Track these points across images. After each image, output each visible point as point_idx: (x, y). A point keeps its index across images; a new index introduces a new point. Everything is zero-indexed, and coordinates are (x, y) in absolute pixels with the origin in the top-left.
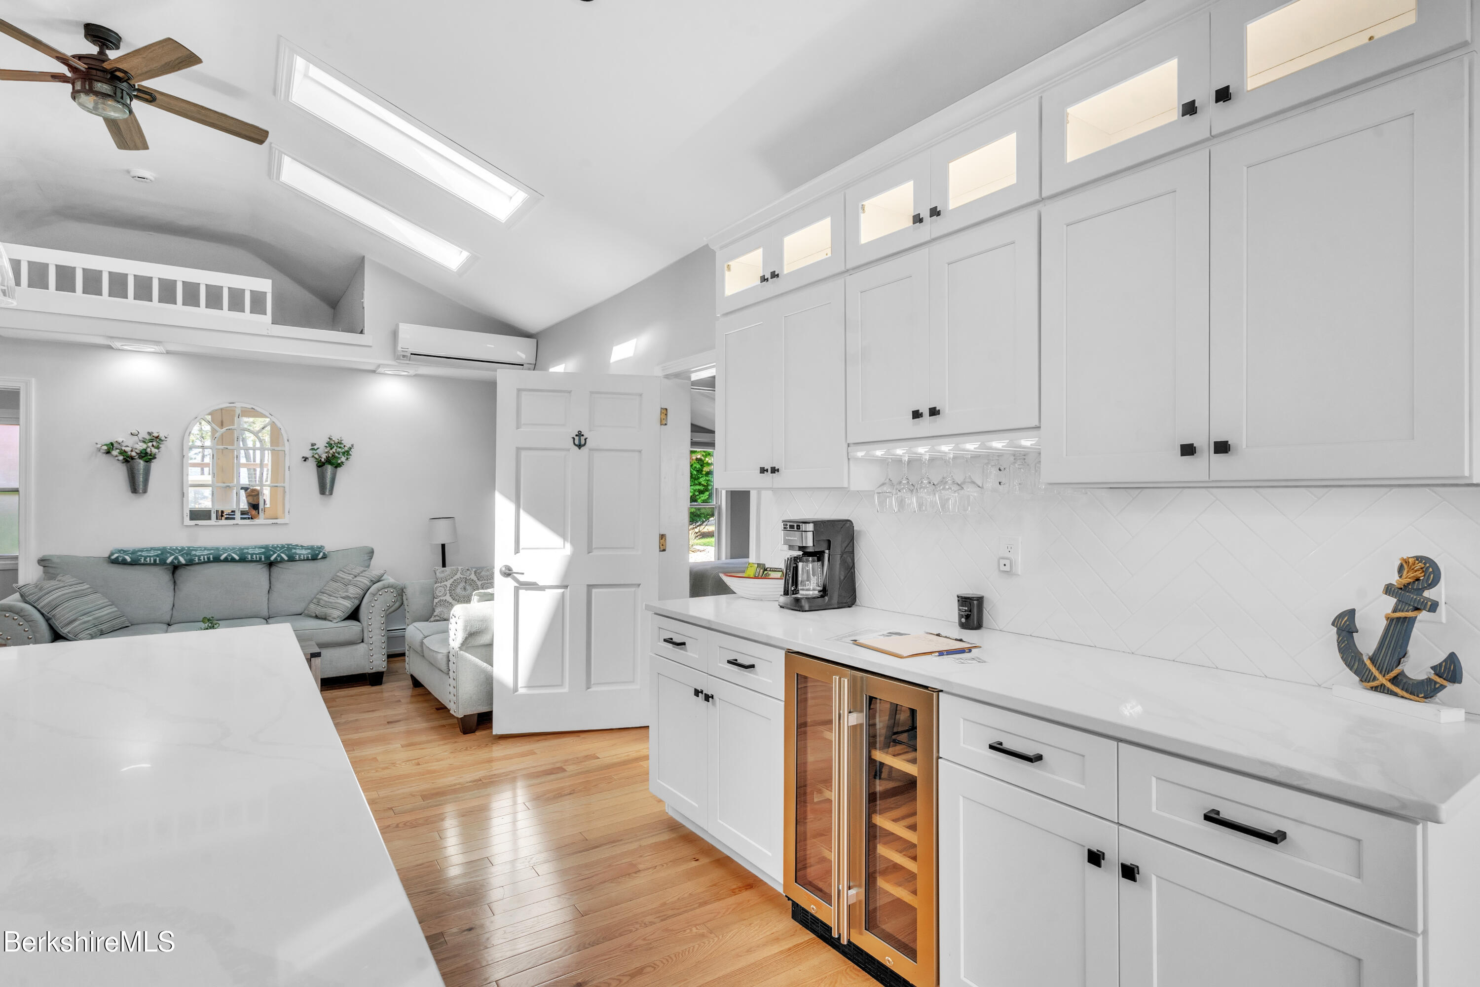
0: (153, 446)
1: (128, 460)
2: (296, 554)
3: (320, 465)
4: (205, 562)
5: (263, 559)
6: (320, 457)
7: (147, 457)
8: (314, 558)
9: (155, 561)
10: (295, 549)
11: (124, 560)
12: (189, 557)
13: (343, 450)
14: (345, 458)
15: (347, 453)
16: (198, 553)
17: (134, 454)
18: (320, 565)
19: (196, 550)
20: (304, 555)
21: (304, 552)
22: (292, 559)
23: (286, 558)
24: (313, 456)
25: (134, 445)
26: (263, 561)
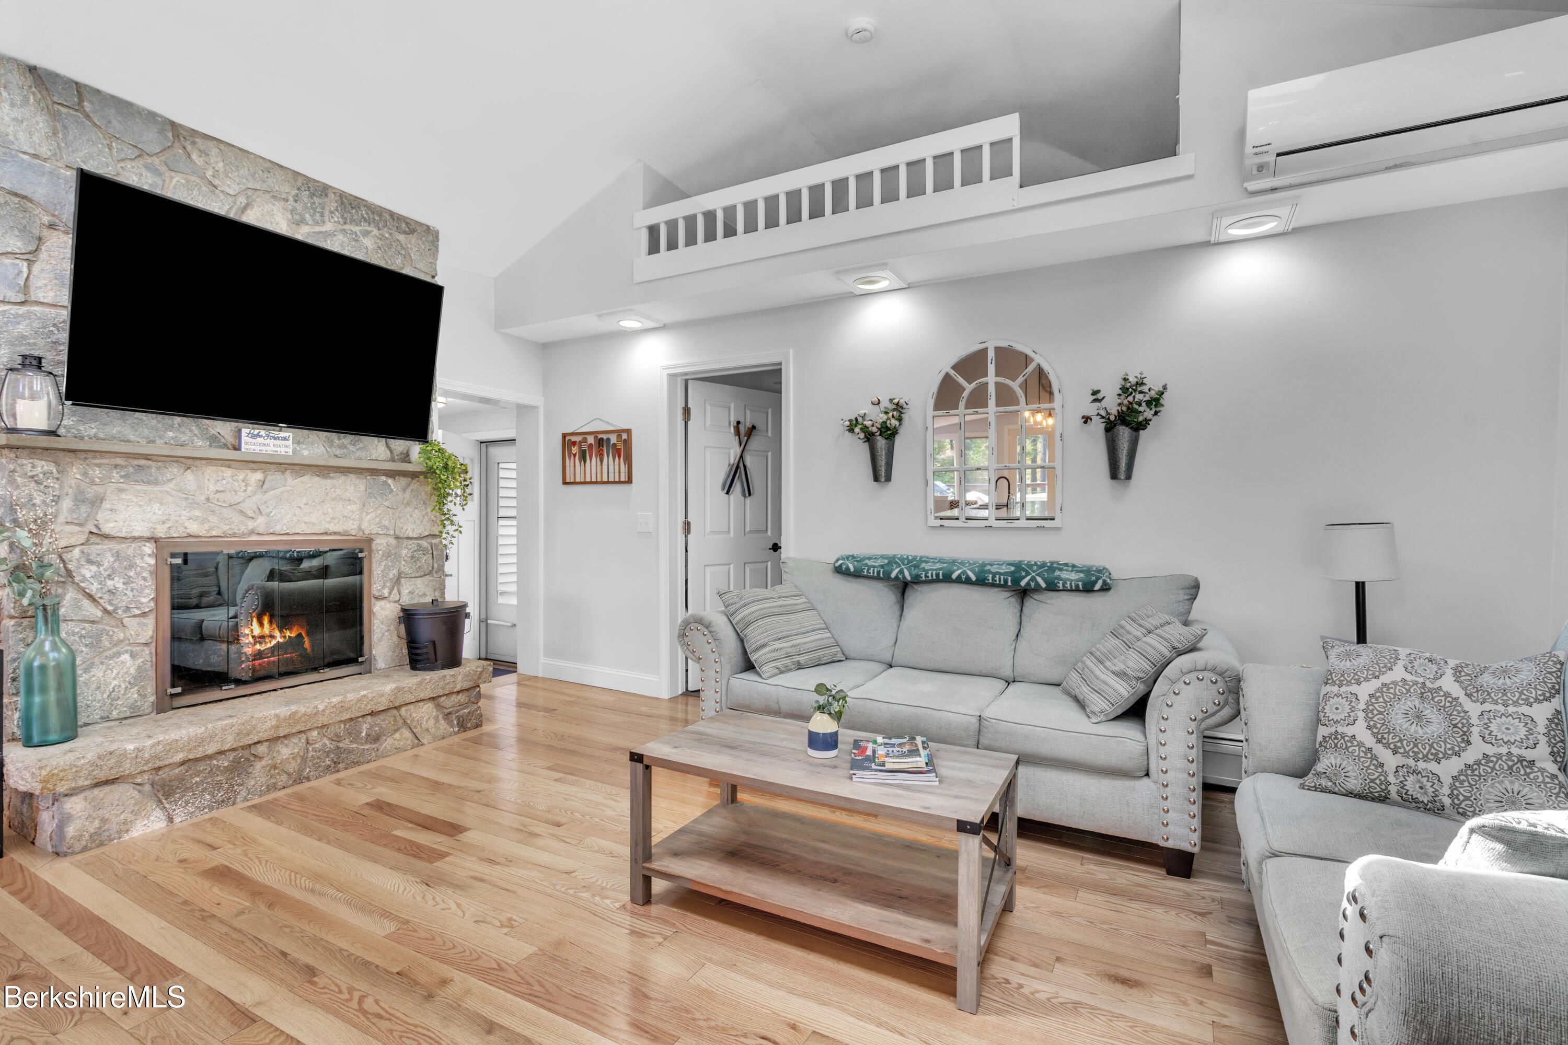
0: (893, 416)
1: (869, 437)
2: (1059, 578)
3: (1110, 428)
4: (932, 581)
5: (1010, 584)
6: (1108, 413)
7: (889, 433)
8: (1088, 589)
9: (879, 573)
10: (1061, 570)
11: (848, 569)
12: (914, 572)
13: (1147, 398)
14: (1153, 412)
15: (1155, 402)
16: (927, 566)
17: (874, 429)
18: (1095, 602)
19: (926, 562)
20: (1071, 581)
21: (1074, 576)
22: (1052, 587)
23: (1043, 585)
24: (1098, 414)
25: (876, 417)
26: (1009, 587)
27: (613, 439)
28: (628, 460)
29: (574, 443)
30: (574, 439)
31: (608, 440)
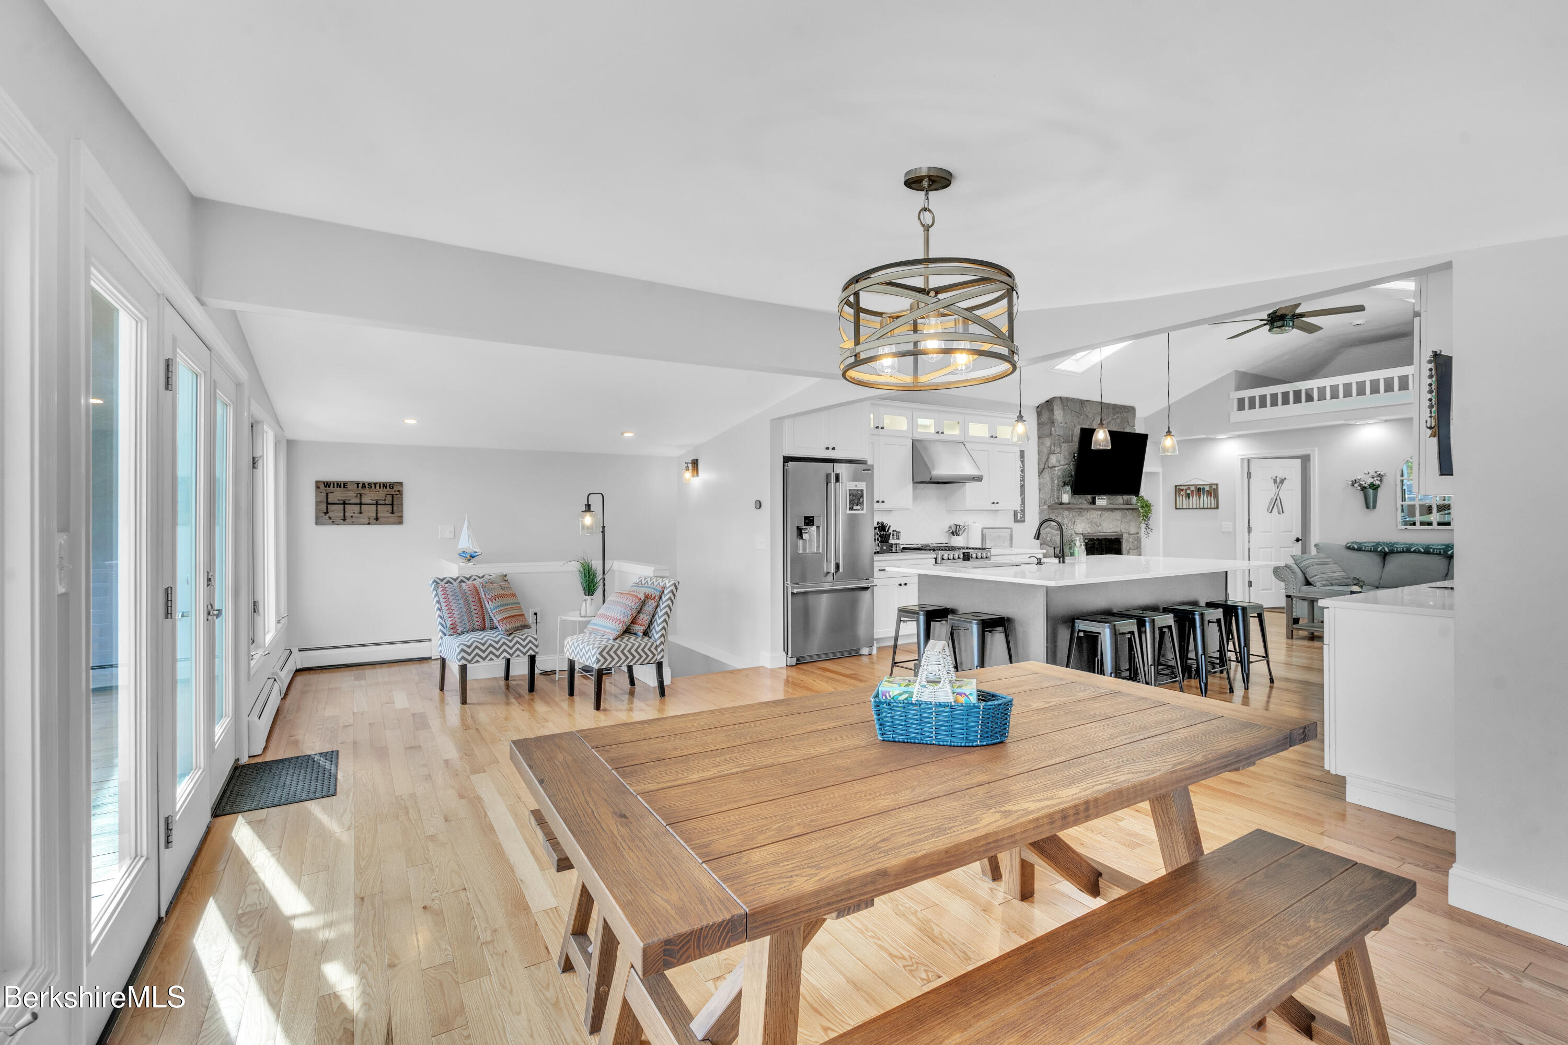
0: (1377, 480)
1: (1363, 489)
4: (1401, 553)
7: (1375, 487)
9: (1370, 549)
11: (1354, 547)
12: (1390, 548)
16: (1397, 546)
17: (1366, 485)
19: (1397, 544)
25: (1367, 480)
26: (1443, 554)
27: (1207, 488)
28: (1216, 497)
29: (1182, 490)
30: (1181, 488)
31: (1204, 488)
